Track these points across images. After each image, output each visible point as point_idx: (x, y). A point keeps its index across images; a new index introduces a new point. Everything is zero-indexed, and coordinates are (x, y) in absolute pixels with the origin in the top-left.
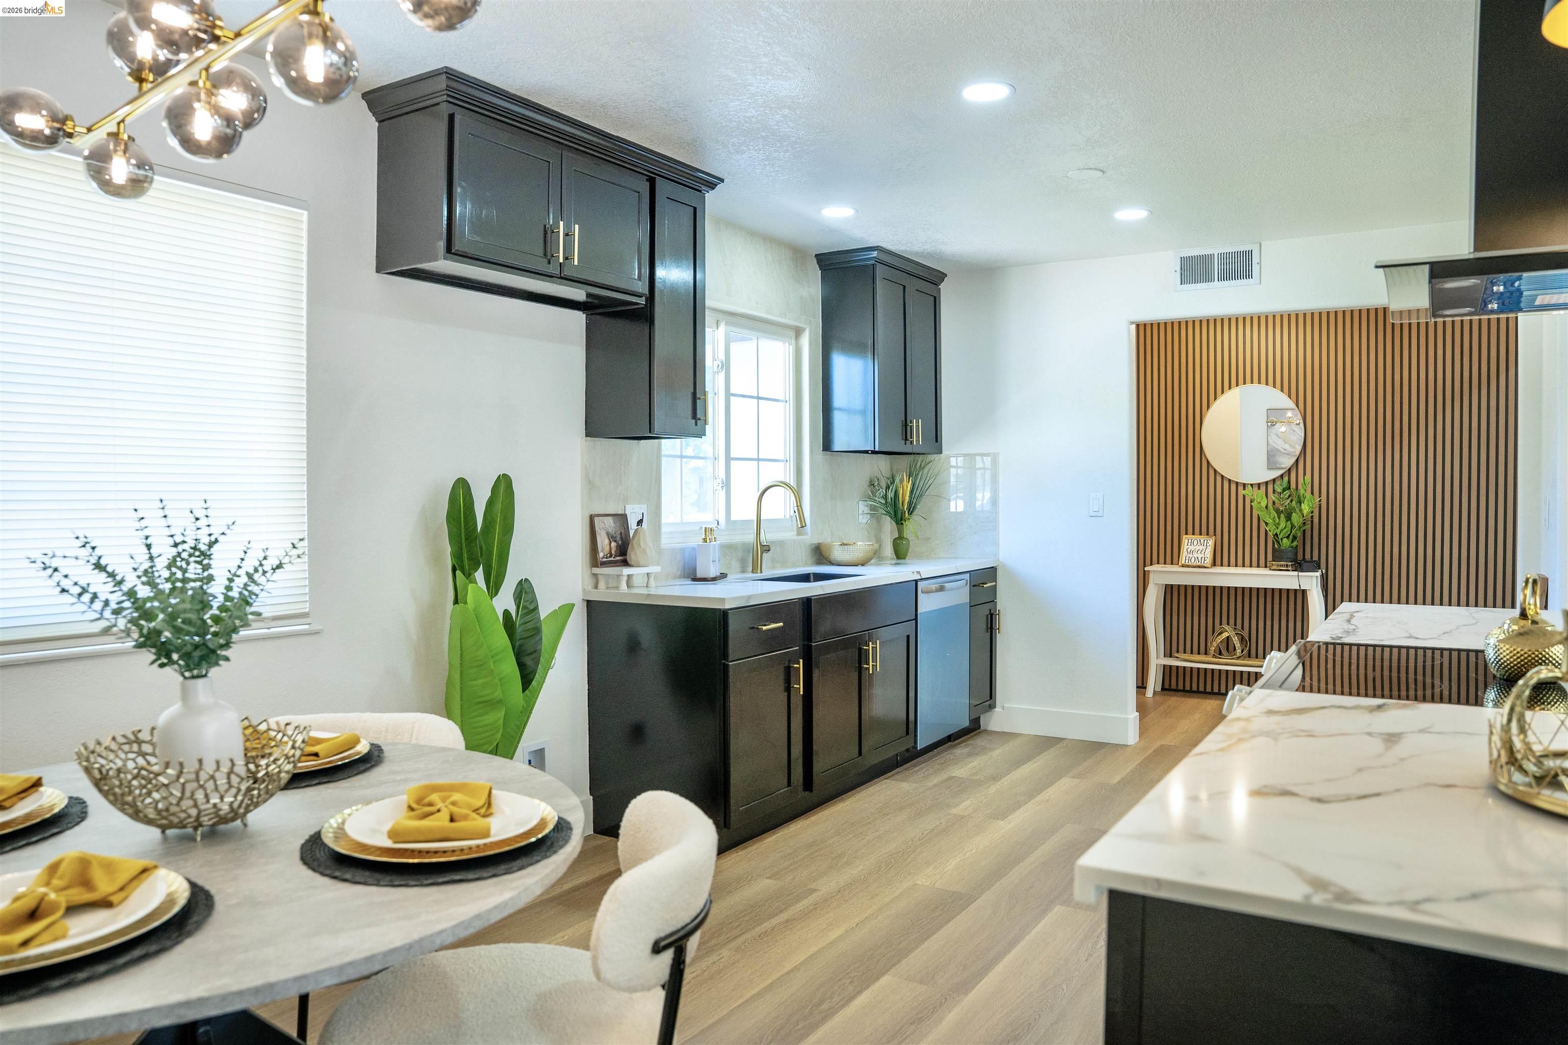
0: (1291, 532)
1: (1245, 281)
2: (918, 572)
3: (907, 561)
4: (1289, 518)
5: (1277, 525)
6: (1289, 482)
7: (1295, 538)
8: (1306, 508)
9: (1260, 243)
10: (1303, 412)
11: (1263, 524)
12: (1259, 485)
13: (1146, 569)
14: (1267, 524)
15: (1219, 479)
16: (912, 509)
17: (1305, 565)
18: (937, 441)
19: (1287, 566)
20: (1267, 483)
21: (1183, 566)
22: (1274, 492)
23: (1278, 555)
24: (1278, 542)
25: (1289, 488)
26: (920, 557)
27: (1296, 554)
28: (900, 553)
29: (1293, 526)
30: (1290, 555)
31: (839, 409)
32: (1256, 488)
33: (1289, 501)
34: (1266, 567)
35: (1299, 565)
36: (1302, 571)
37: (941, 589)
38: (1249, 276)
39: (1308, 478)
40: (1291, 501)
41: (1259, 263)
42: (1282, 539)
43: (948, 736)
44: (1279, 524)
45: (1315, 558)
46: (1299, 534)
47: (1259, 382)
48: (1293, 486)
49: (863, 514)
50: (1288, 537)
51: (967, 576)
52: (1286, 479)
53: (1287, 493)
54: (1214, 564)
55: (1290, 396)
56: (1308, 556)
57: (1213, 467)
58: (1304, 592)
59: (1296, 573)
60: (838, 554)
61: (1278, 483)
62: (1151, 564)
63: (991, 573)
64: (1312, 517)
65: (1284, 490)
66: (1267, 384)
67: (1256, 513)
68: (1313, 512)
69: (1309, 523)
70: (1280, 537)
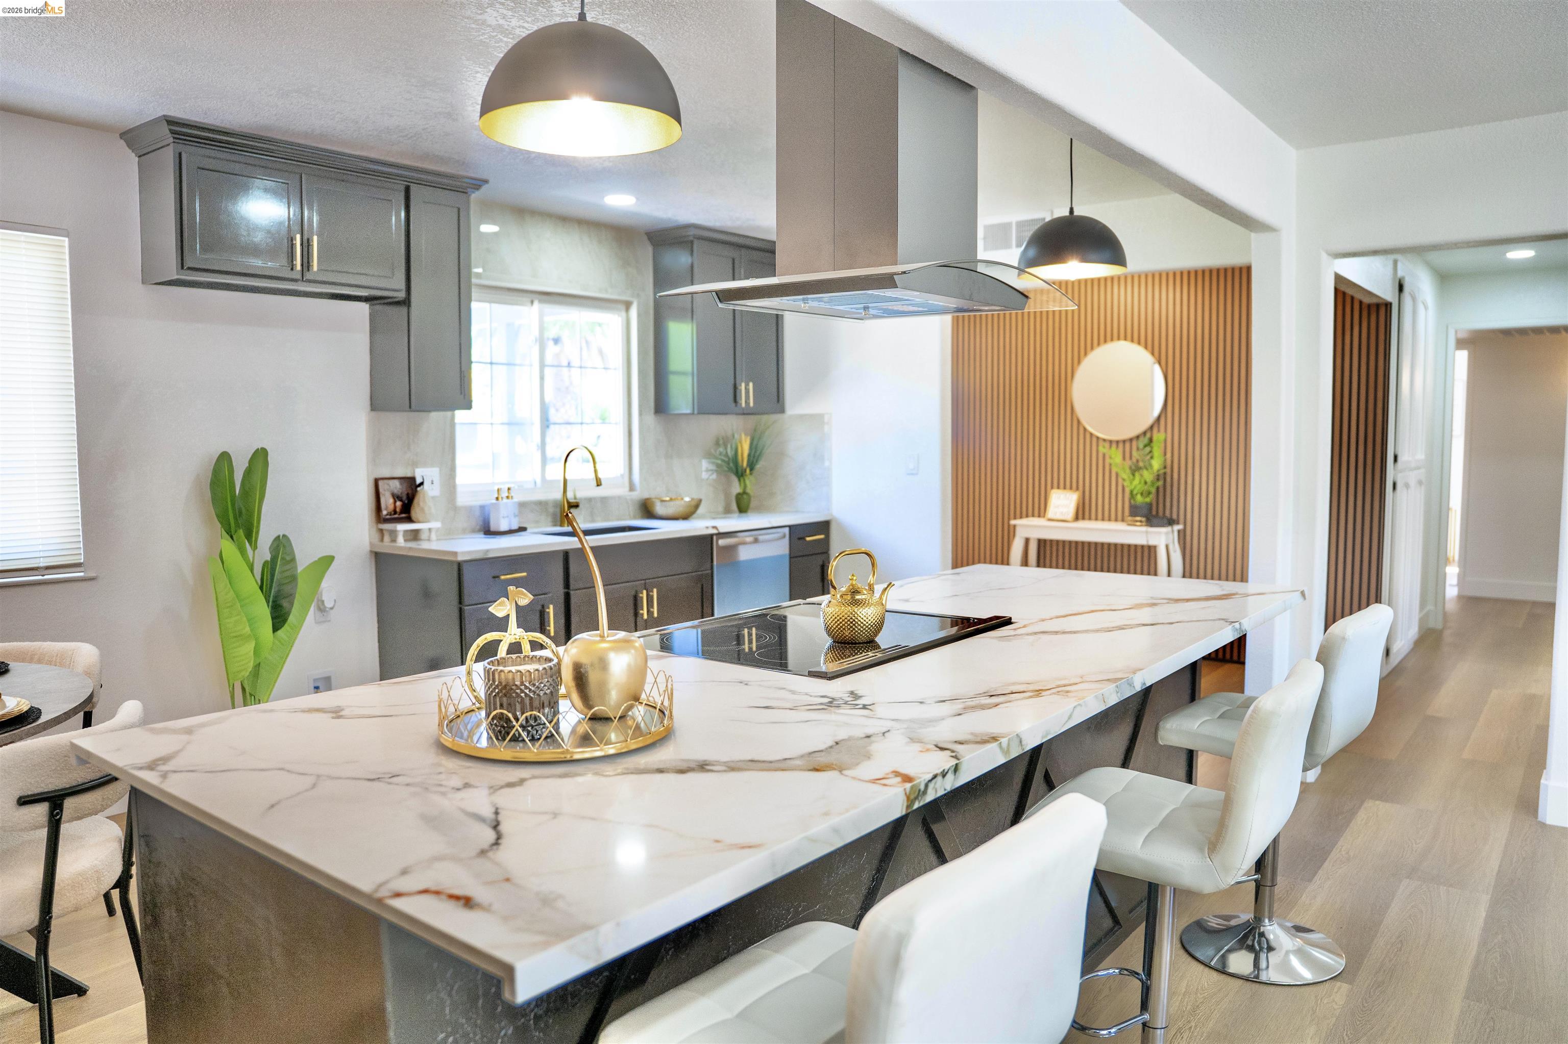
0: (1145, 488)
2: (714, 527)
3: (749, 514)
4: (1142, 475)
5: (1132, 482)
6: (1150, 438)
7: (1148, 494)
8: (1159, 464)
10: (1164, 369)
11: (1120, 481)
12: (1117, 442)
13: (1013, 522)
14: (1124, 480)
15: (1088, 436)
16: (752, 465)
18: (778, 401)
19: (1141, 521)
20: (1124, 441)
21: (1050, 520)
22: (1138, 449)
23: (1135, 511)
24: (1134, 498)
26: (762, 509)
27: (1150, 509)
28: (742, 505)
29: (1146, 483)
30: (1145, 511)
31: (676, 373)
32: (1114, 446)
33: (1149, 457)
34: (1123, 520)
36: (1151, 526)
37: (756, 541)
40: (1151, 458)
42: (1136, 494)
44: (1133, 480)
45: (1174, 514)
46: (1153, 490)
47: (1125, 339)
49: (707, 470)
50: (1142, 493)
51: (787, 530)
52: (1148, 435)
54: (1077, 518)
55: (1152, 353)
56: (1161, 513)
57: (1082, 425)
58: (1155, 547)
59: (1144, 529)
60: (659, 509)
61: (1141, 439)
62: (1021, 517)
63: (824, 527)
64: (1165, 474)
65: (1145, 446)
66: (1132, 341)
67: (1114, 470)
68: (1165, 467)
69: (1162, 478)
70: (1135, 492)
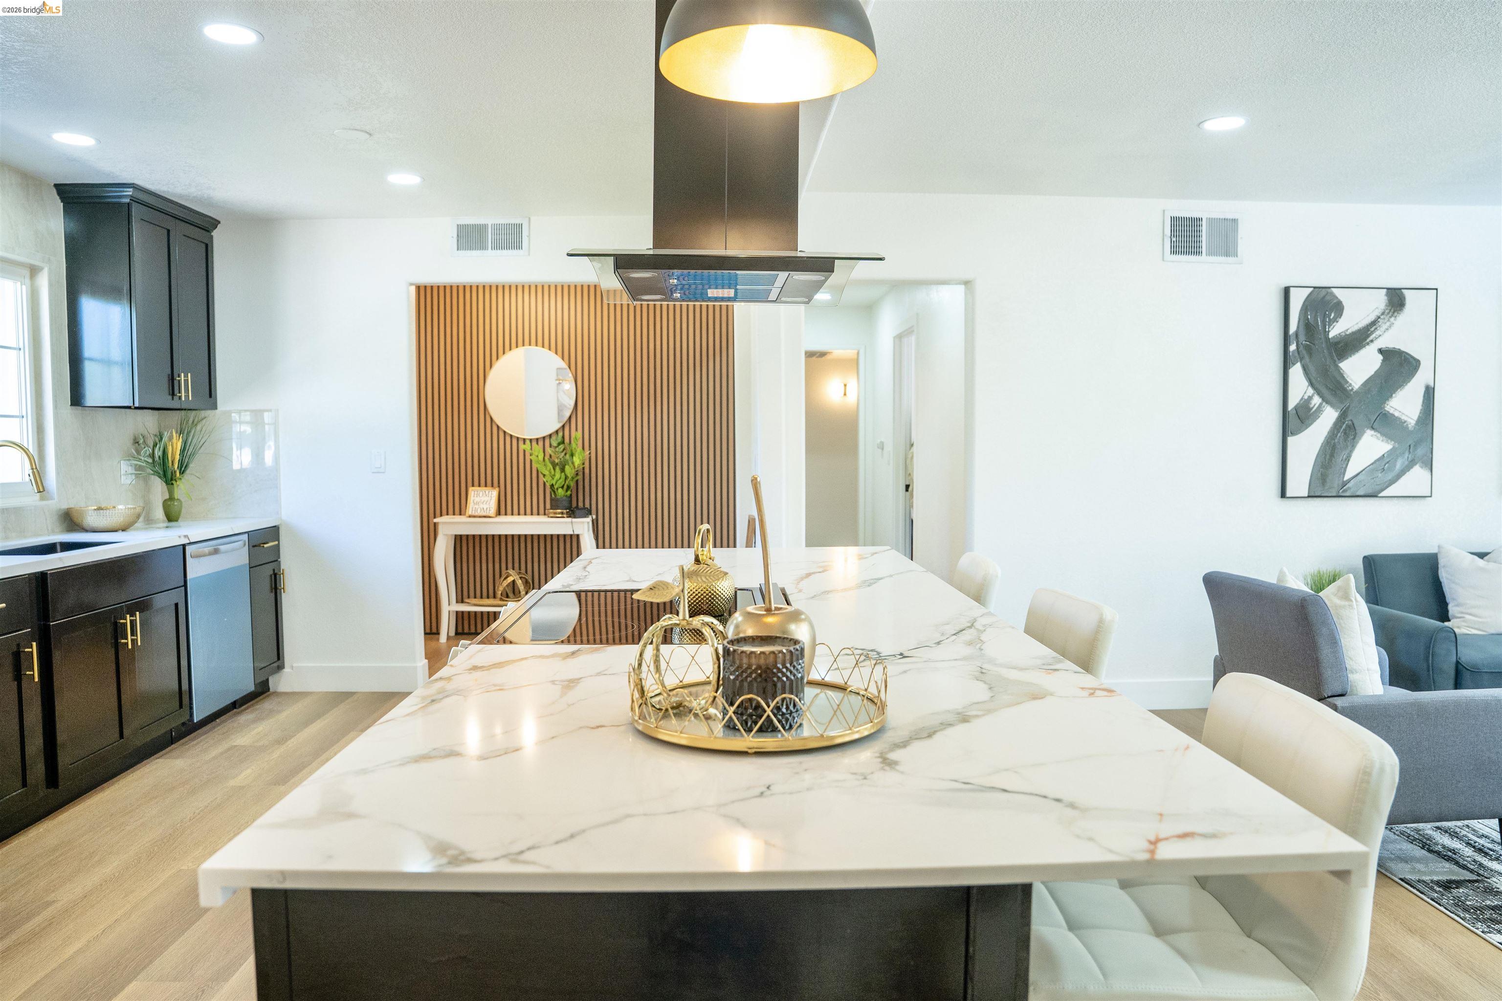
0: (565, 482)
1: (515, 252)
2: (186, 536)
3: (181, 522)
4: (563, 470)
5: (553, 477)
6: (563, 437)
7: (568, 487)
8: (577, 461)
9: (529, 218)
10: (574, 374)
11: (541, 476)
12: (537, 439)
13: (435, 520)
14: (544, 475)
15: (501, 435)
16: (183, 467)
17: (577, 512)
18: (210, 396)
19: (562, 513)
20: (544, 438)
21: (470, 517)
22: (551, 446)
23: (555, 504)
24: (554, 492)
25: (563, 442)
26: (195, 518)
27: (571, 502)
28: (171, 517)
29: (566, 478)
30: (566, 504)
31: (90, 359)
32: (534, 443)
33: (563, 454)
34: (545, 514)
35: (573, 511)
36: (575, 517)
37: (216, 551)
38: (519, 247)
39: (579, 434)
40: (566, 454)
41: (529, 236)
42: (557, 489)
43: (232, 703)
44: (554, 475)
45: (587, 505)
46: (572, 484)
47: (537, 345)
48: (567, 440)
49: (126, 474)
50: (562, 487)
51: (245, 537)
52: (561, 434)
53: (562, 447)
54: (499, 513)
55: (563, 357)
56: (581, 505)
57: (495, 423)
58: (578, 536)
59: (569, 520)
60: (92, 519)
61: (554, 437)
62: (441, 515)
63: (274, 532)
64: (583, 468)
65: (559, 444)
66: (543, 347)
67: (535, 465)
68: (583, 464)
69: (581, 473)
70: (556, 487)
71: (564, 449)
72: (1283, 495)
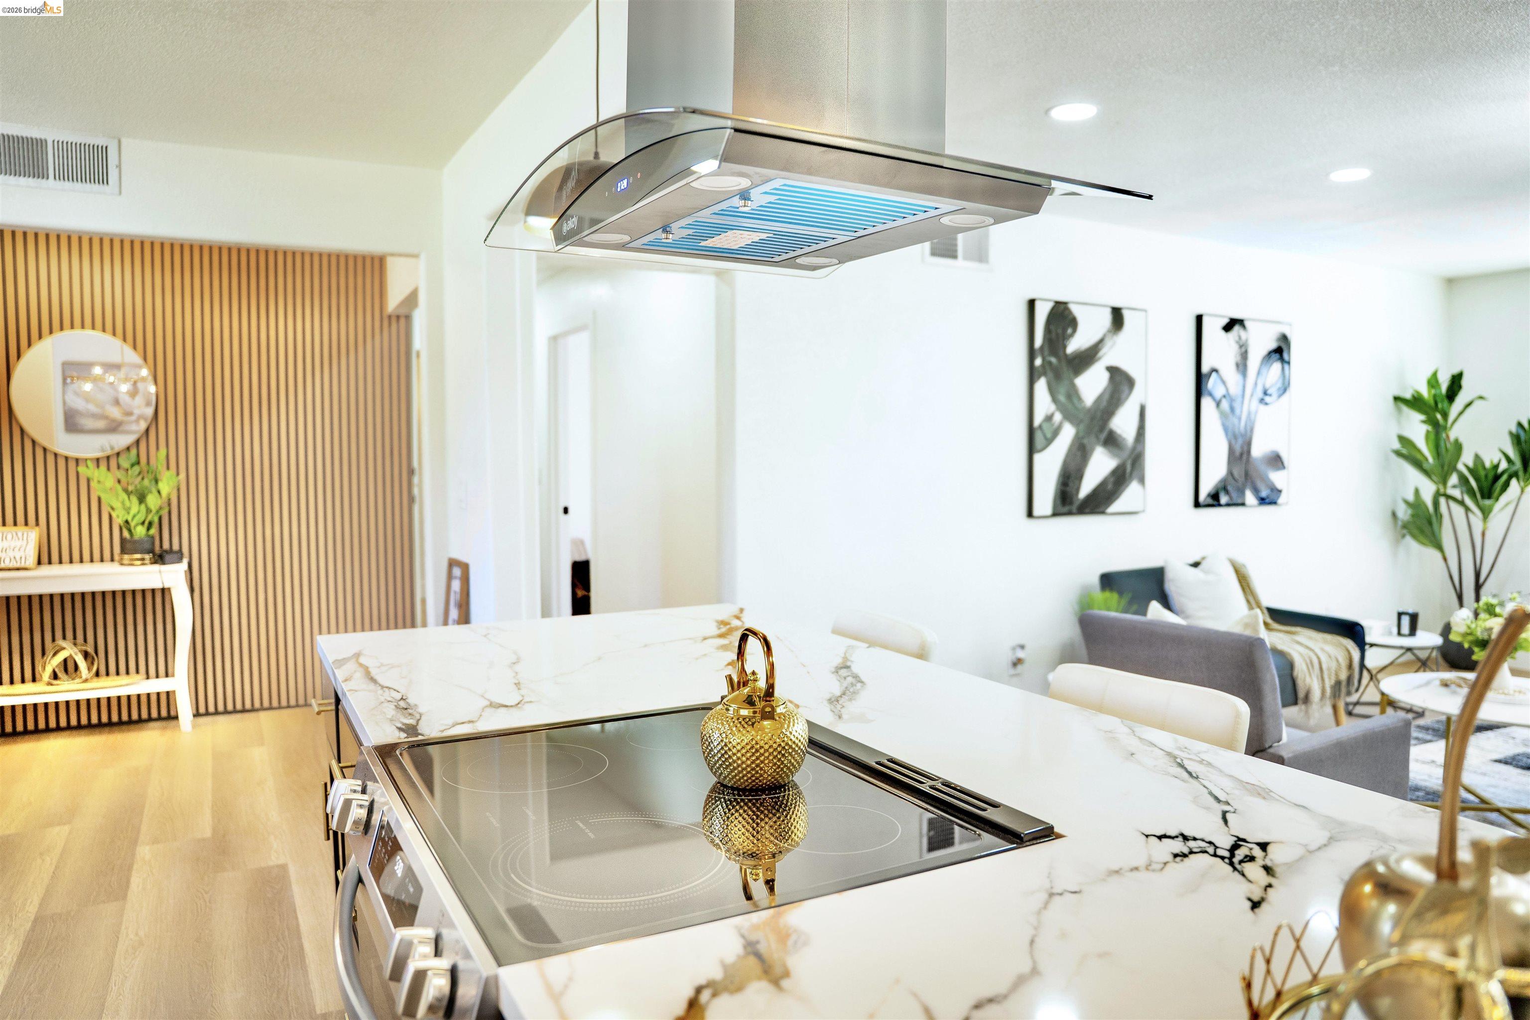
0: (146, 517)
1: (95, 187)
4: (142, 499)
5: (128, 510)
6: (138, 455)
7: (150, 525)
8: (166, 486)
9: (119, 141)
10: (152, 367)
11: (105, 508)
12: (97, 459)
14: (110, 507)
15: (39, 452)
17: (168, 557)
19: (143, 559)
20: (108, 458)
22: (118, 467)
23: (128, 547)
24: (130, 531)
25: (138, 463)
27: (153, 544)
29: (149, 511)
30: (145, 546)
32: (93, 463)
33: (140, 478)
34: (112, 562)
35: (160, 558)
36: (162, 565)
38: (104, 180)
39: (163, 452)
40: (143, 479)
41: (119, 166)
42: (135, 527)
44: (130, 508)
45: (176, 547)
46: (155, 520)
47: (93, 328)
48: (143, 460)
50: (143, 523)
52: (134, 452)
53: (137, 469)
54: (39, 564)
55: (135, 347)
56: (166, 546)
57: (29, 436)
59: (152, 568)
61: (123, 457)
65: (132, 465)
66: (104, 330)
69: (166, 507)
70: (132, 524)
71: (140, 473)
72: (1030, 514)
